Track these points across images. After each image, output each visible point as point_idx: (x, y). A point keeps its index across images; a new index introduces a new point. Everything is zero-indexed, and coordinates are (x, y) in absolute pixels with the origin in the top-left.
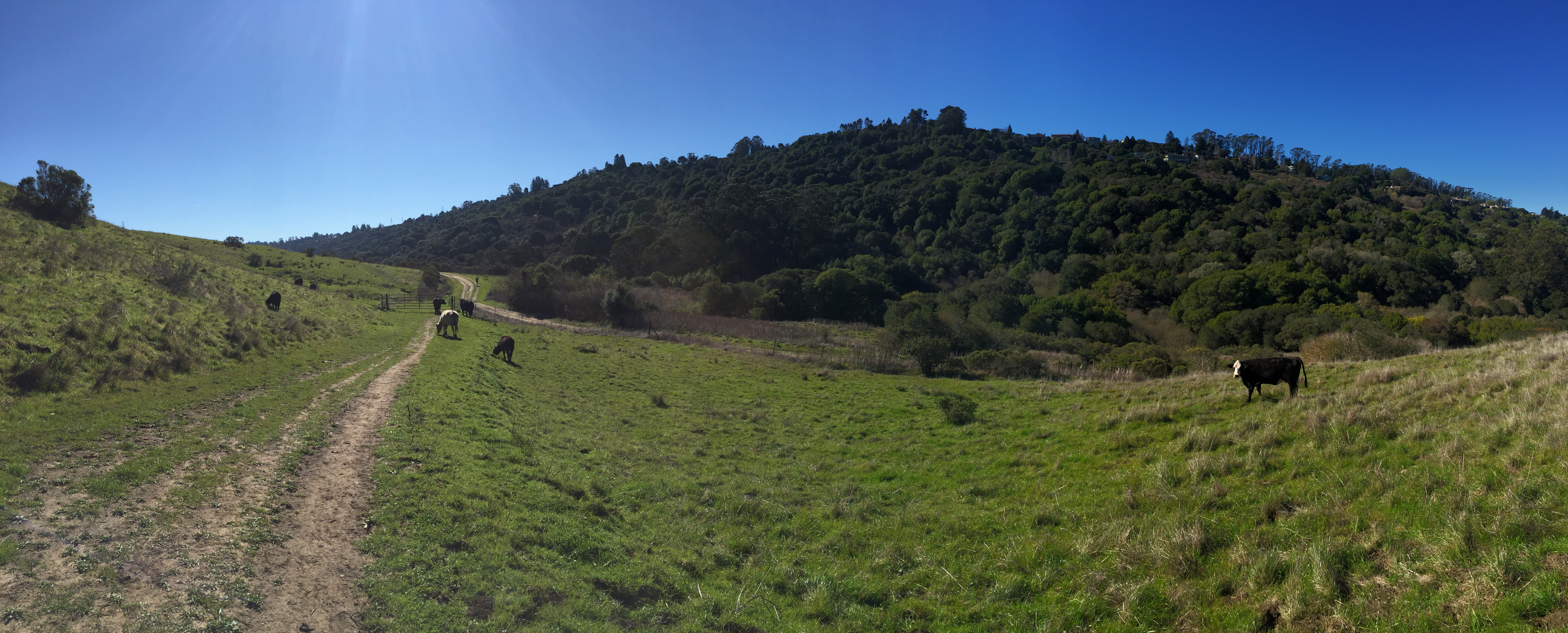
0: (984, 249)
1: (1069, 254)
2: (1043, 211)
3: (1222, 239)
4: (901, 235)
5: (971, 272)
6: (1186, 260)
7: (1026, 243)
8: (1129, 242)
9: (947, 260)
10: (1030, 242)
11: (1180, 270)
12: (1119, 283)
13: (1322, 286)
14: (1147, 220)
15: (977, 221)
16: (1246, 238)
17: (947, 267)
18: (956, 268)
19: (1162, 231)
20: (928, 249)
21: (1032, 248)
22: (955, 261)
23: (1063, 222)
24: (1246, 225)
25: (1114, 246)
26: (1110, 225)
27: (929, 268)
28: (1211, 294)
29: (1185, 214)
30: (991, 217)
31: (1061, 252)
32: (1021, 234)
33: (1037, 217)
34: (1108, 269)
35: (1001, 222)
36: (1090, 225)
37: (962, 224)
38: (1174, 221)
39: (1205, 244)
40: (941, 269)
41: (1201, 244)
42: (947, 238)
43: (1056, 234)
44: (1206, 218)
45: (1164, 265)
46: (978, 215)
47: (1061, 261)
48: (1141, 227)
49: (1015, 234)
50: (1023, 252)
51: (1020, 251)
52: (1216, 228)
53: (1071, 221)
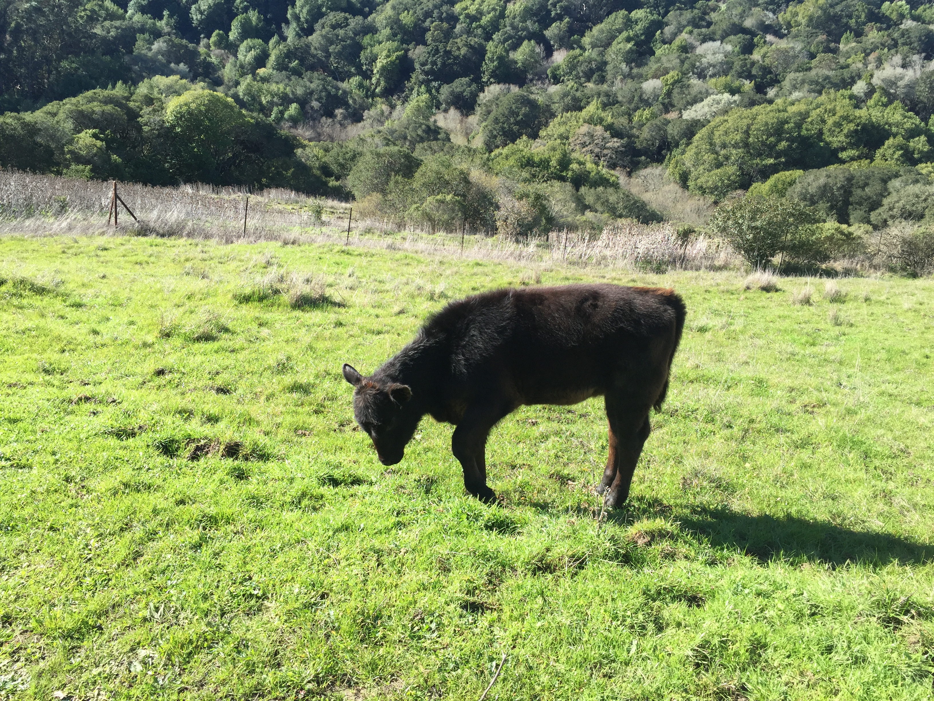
0: (350, 75)
1: (488, 83)
2: (435, 14)
3: (720, 57)
4: (208, 46)
5: (339, 112)
6: (676, 91)
7: (417, 66)
8: (573, 65)
9: (300, 91)
10: (423, 64)
11: (667, 107)
12: (585, 128)
13: (913, 133)
14: (596, 30)
15: (334, 27)
16: (756, 56)
17: (303, 102)
18: (315, 104)
19: (621, 45)
20: (261, 71)
21: (426, 73)
22: (312, 93)
23: (469, 32)
24: (753, 34)
25: (549, 72)
26: (540, 38)
27: (272, 104)
28: (736, 146)
29: (655, 17)
30: (355, 22)
31: (472, 81)
32: (406, 51)
33: (427, 23)
34: (554, 107)
35: (372, 30)
36: (510, 37)
37: (310, 31)
38: (639, 28)
39: (693, 66)
40: (294, 105)
41: (686, 66)
42: (290, 55)
43: (464, 51)
44: (689, 23)
45: (641, 99)
46: (333, 17)
47: (474, 96)
48: (586, 40)
49: (397, 50)
50: (413, 80)
51: (409, 78)
52: (704, 41)
53: (479, 31)
